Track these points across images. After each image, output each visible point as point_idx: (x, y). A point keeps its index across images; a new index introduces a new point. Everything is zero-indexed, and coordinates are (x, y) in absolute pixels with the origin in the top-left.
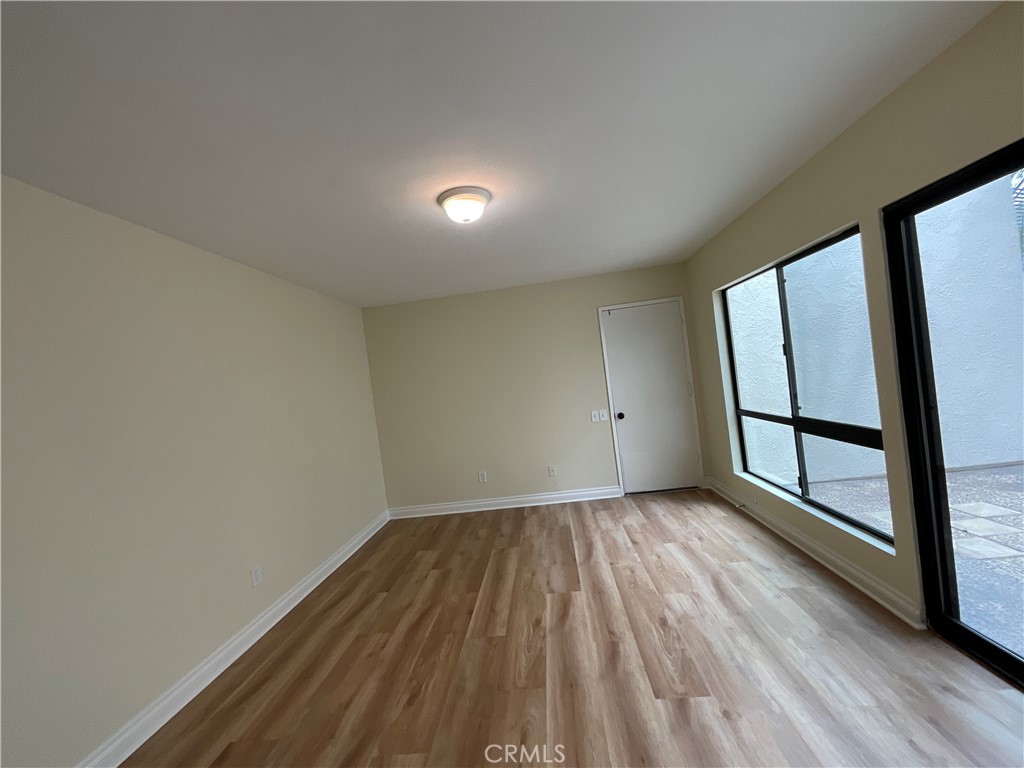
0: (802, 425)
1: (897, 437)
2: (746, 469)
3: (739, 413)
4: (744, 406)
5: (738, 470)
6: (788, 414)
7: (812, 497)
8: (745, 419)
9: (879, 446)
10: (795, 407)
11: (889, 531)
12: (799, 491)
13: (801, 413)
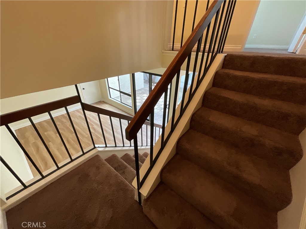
0: (121, 92)
1: (132, 96)
2: (111, 97)
3: (109, 88)
4: (109, 86)
5: (109, 98)
6: (119, 90)
8: (110, 89)
10: (120, 89)
13: (121, 90)
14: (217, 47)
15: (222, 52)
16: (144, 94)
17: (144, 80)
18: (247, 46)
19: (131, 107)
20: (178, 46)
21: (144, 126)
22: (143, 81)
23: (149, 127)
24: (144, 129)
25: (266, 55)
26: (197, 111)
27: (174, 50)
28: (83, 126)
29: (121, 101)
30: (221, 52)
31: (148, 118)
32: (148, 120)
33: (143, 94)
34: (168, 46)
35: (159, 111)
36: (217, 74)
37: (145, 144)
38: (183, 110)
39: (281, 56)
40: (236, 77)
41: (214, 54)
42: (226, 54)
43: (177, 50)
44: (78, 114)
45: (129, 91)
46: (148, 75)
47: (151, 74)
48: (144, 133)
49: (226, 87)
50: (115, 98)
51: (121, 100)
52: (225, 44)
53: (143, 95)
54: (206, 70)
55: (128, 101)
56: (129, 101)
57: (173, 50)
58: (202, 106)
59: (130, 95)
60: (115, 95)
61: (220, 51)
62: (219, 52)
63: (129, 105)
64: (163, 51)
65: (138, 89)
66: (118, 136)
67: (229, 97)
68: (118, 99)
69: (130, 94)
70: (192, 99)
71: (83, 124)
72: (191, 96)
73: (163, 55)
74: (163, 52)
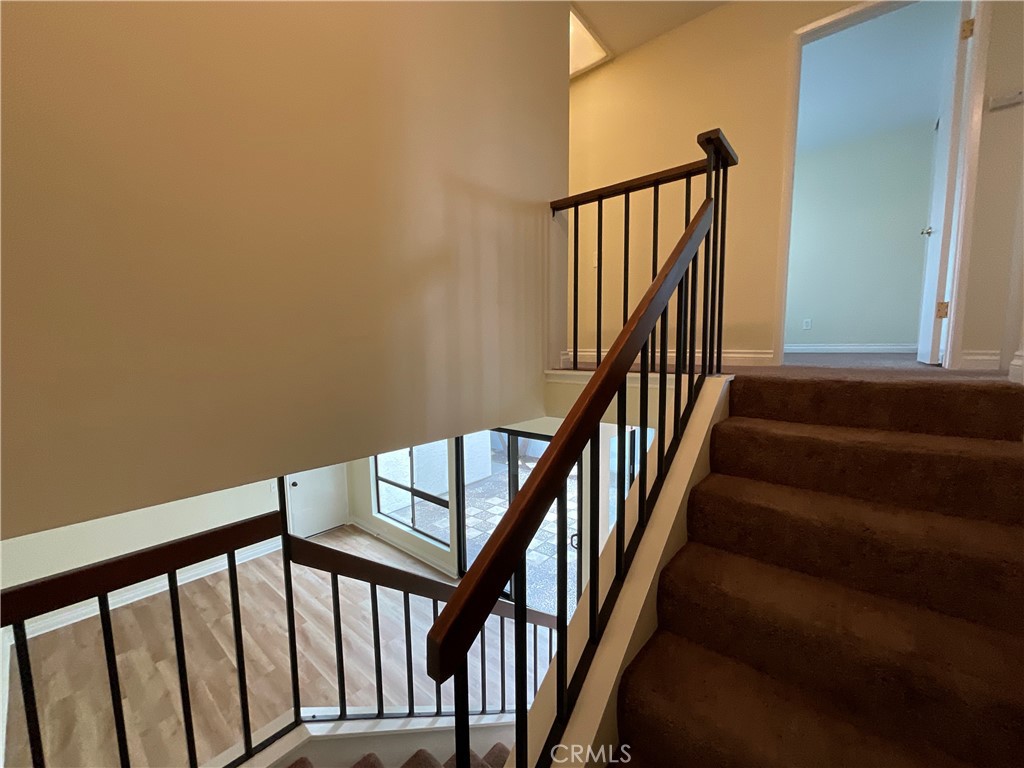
0: (415, 493)
1: (453, 504)
2: (379, 512)
3: (378, 478)
4: (380, 475)
5: (375, 513)
6: (409, 486)
7: (416, 527)
8: (380, 482)
9: (448, 507)
10: (412, 483)
11: (448, 542)
12: (411, 525)
13: (415, 487)
14: (701, 355)
15: (719, 371)
16: (494, 495)
17: (493, 450)
18: (789, 348)
19: (448, 545)
20: (588, 354)
21: (492, 621)
22: (489, 454)
23: (510, 625)
24: (494, 633)
25: (850, 378)
26: (673, 560)
27: (579, 366)
28: (264, 626)
29: (414, 525)
30: (715, 370)
31: (507, 588)
32: (507, 596)
33: (487, 498)
34: (562, 358)
35: (546, 557)
36: (716, 435)
37: (494, 704)
38: (625, 559)
39: (896, 380)
40: (777, 442)
41: (696, 377)
42: (731, 377)
43: (589, 367)
44: (258, 573)
45: (443, 488)
46: (505, 435)
47: (514, 434)
48: (493, 652)
49: (755, 474)
50: (392, 515)
51: (413, 521)
52: (723, 345)
53: (489, 501)
54: (681, 423)
55: (437, 524)
56: (441, 524)
57: (575, 368)
58: (690, 539)
59: (444, 504)
60: (393, 504)
61: (712, 367)
62: (711, 373)
63: (439, 538)
64: (547, 372)
65: (473, 480)
66: (394, 667)
67: (772, 506)
68: (403, 516)
69: (447, 498)
70: (652, 517)
71: (267, 614)
72: (647, 506)
73: (548, 383)
74: (547, 375)
